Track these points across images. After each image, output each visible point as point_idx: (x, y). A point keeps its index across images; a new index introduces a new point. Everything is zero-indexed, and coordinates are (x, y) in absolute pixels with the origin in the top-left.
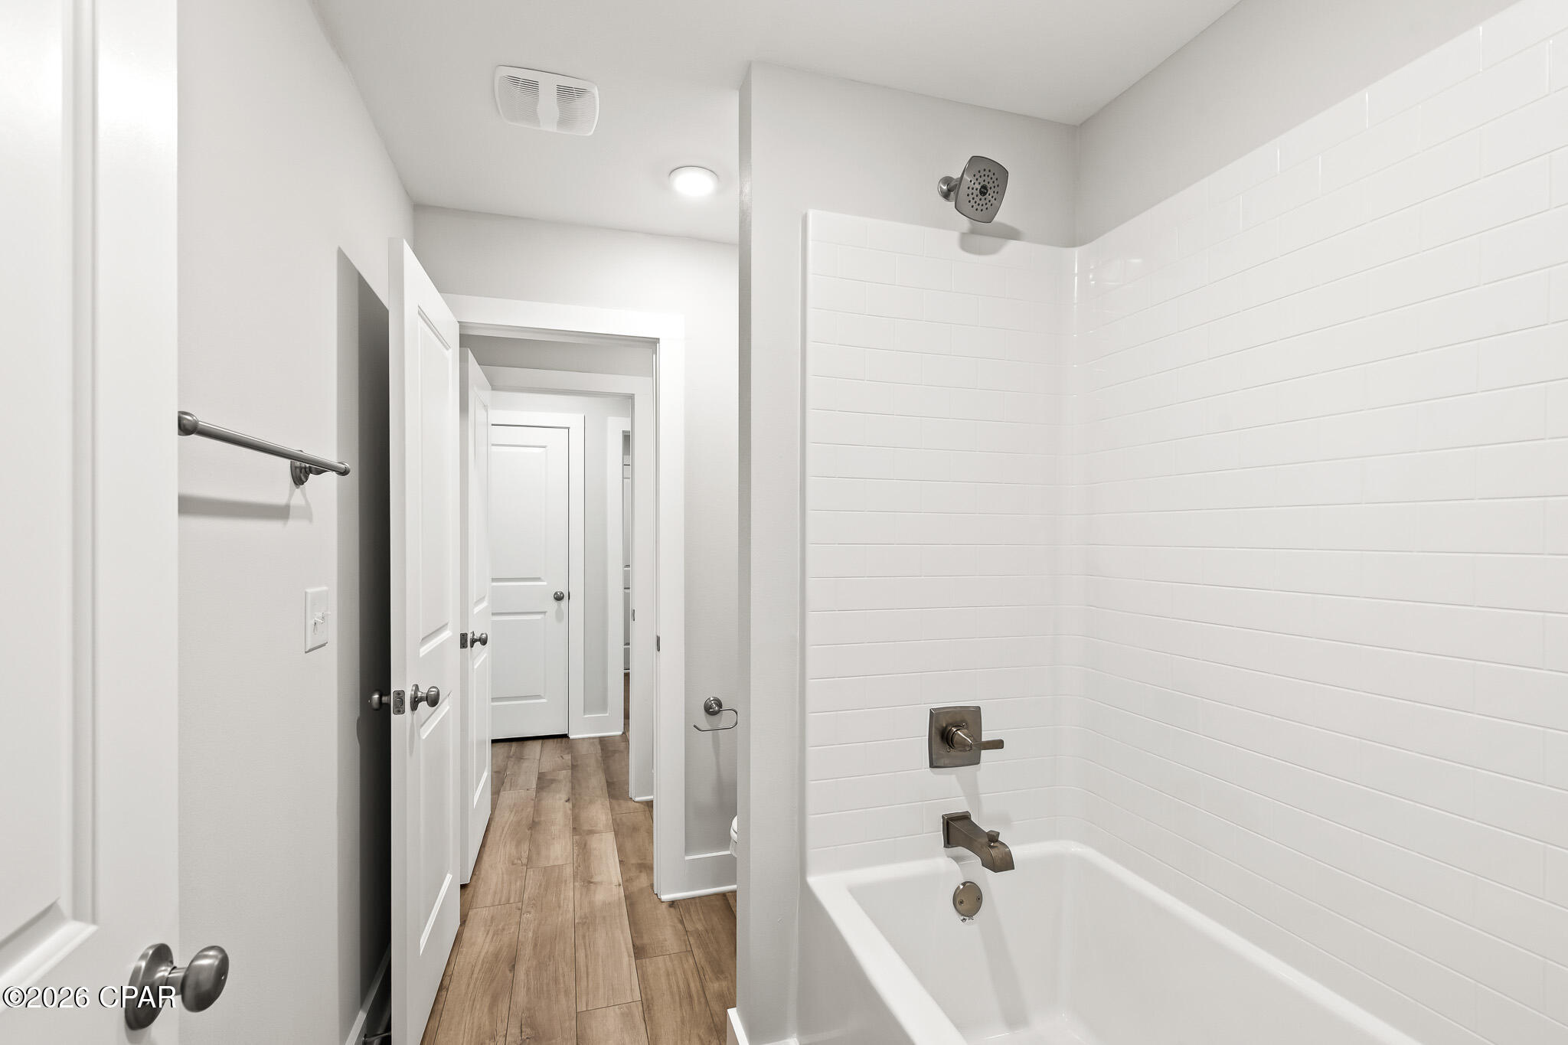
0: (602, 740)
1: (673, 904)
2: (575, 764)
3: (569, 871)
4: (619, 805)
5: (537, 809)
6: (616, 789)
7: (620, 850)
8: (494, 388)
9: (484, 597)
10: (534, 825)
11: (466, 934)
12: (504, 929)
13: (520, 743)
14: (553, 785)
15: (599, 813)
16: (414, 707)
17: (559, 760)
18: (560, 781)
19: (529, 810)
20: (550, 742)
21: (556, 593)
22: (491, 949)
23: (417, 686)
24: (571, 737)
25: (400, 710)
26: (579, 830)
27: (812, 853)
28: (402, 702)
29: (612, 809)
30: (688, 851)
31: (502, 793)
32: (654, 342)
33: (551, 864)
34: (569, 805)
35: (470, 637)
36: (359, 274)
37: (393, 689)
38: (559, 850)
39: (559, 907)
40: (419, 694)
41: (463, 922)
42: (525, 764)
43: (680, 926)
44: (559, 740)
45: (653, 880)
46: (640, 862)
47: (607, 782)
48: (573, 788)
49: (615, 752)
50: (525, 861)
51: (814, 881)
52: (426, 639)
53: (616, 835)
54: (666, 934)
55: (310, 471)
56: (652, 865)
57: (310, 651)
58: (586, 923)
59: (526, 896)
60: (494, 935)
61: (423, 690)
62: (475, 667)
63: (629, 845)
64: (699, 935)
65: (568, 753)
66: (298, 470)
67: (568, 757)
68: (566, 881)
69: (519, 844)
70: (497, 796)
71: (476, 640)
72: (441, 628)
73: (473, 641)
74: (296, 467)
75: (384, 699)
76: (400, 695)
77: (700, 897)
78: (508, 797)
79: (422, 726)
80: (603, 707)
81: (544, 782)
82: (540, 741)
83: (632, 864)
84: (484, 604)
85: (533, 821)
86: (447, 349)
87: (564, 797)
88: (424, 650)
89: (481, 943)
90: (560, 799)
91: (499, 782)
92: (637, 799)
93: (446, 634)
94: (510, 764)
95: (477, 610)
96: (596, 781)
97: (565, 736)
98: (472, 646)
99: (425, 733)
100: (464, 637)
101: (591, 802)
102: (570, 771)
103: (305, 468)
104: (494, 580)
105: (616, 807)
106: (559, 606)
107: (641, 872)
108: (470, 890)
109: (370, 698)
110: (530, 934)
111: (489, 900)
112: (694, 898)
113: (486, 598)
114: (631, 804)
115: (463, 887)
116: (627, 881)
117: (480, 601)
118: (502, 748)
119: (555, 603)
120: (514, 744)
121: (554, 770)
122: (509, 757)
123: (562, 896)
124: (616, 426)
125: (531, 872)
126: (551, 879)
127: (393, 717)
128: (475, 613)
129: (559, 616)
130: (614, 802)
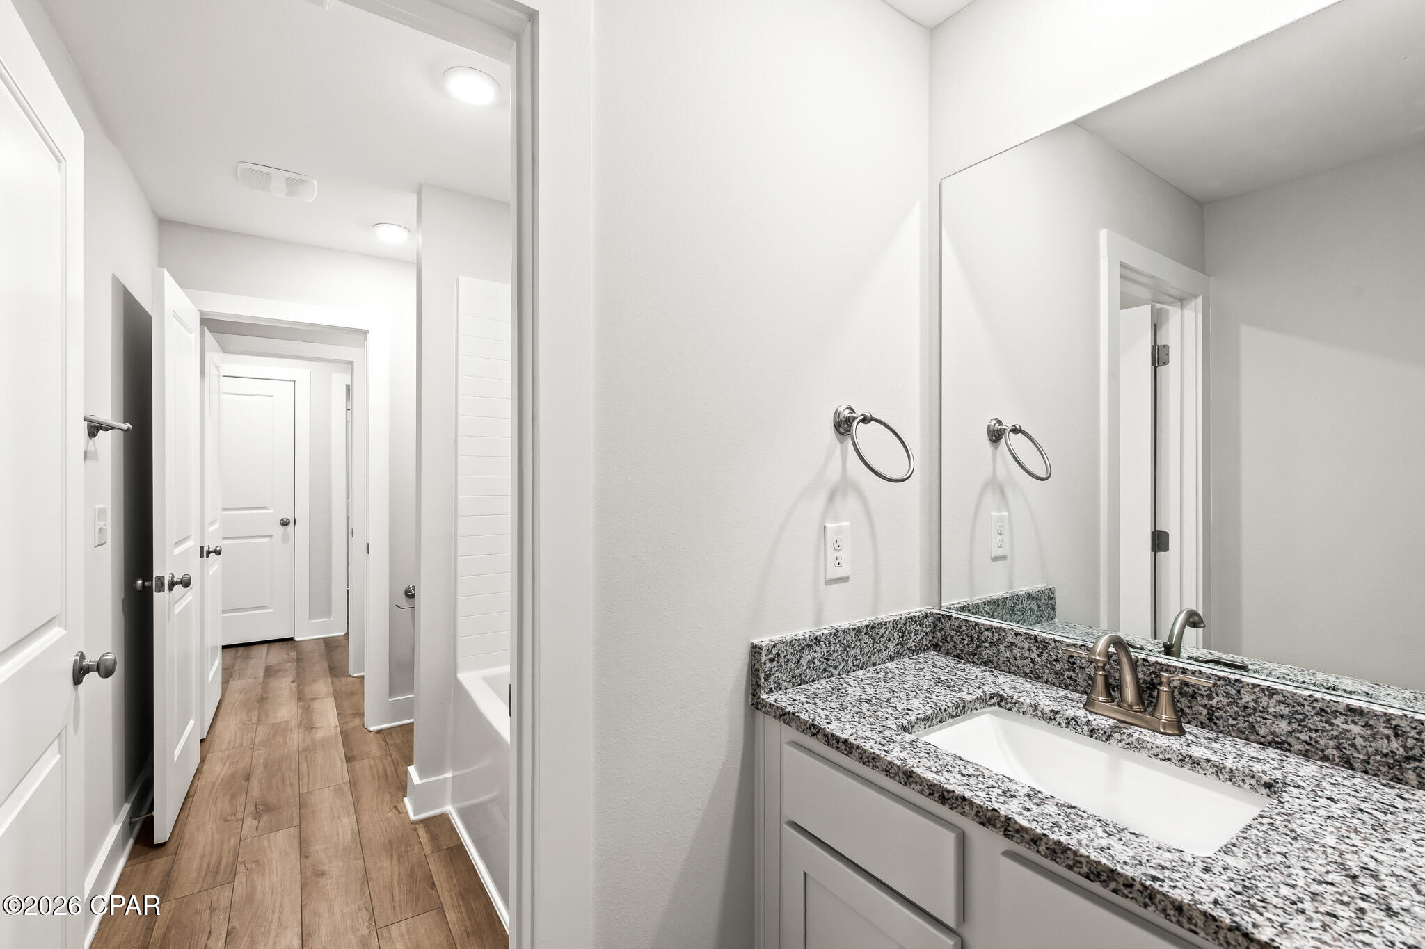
0: (325, 640)
1: (379, 732)
2: (300, 657)
3: (294, 723)
4: (340, 681)
5: (265, 689)
6: (336, 669)
7: (338, 707)
8: (224, 351)
9: (216, 520)
10: (262, 700)
11: (206, 767)
12: (238, 761)
13: (247, 648)
14: (280, 673)
15: (322, 687)
16: (171, 588)
17: (285, 657)
18: (286, 670)
19: (257, 690)
20: (276, 645)
21: (282, 520)
22: (229, 772)
23: (173, 574)
24: (297, 639)
25: (161, 589)
26: (303, 699)
27: (460, 660)
28: (163, 584)
29: (333, 683)
30: (391, 695)
31: (231, 682)
32: (365, 333)
33: (278, 720)
34: (294, 685)
35: (206, 549)
36: (124, 287)
37: (155, 575)
38: (286, 711)
39: (286, 744)
40: (175, 580)
41: (203, 761)
42: (252, 662)
43: (383, 743)
44: (285, 643)
45: (364, 720)
46: (354, 712)
47: (329, 667)
48: (298, 673)
49: (337, 647)
50: (255, 722)
51: (463, 677)
52: (178, 544)
53: (336, 698)
54: (374, 749)
55: (101, 428)
56: (364, 713)
57: (98, 546)
58: (308, 751)
59: (257, 741)
60: (230, 765)
61: (178, 577)
62: (210, 573)
63: (346, 704)
64: (397, 745)
65: (294, 651)
66: (93, 428)
67: (293, 654)
68: (291, 730)
69: (249, 712)
70: (226, 685)
71: (211, 552)
72: (186, 538)
73: (209, 553)
74: (92, 427)
75: (147, 584)
76: (161, 579)
77: (401, 726)
78: (236, 684)
79: (176, 603)
80: (328, 612)
81: (270, 672)
82: (266, 646)
83: (348, 714)
84: (216, 526)
85: (262, 697)
86: (191, 333)
87: (290, 679)
88: (177, 551)
89: (218, 769)
90: (286, 681)
91: (228, 674)
92: (355, 675)
93: (190, 543)
94: (238, 662)
95: (211, 529)
96: (320, 667)
97: (291, 639)
98: (207, 556)
99: (178, 609)
100: (202, 548)
101: (314, 681)
102: (295, 663)
103: (98, 427)
104: (225, 509)
105: (337, 682)
106: (285, 530)
107: (355, 717)
108: (206, 743)
109: (135, 582)
110: (262, 761)
111: (225, 746)
112: (396, 727)
113: (218, 521)
114: (349, 679)
115: (202, 741)
116: (343, 724)
117: (213, 523)
118: (231, 652)
119: (282, 528)
120: (241, 650)
121: (280, 663)
122: (236, 658)
123: (288, 738)
124: (339, 381)
125: (260, 728)
126: (280, 729)
127: (155, 594)
128: (210, 531)
129: (285, 539)
130: (335, 680)
